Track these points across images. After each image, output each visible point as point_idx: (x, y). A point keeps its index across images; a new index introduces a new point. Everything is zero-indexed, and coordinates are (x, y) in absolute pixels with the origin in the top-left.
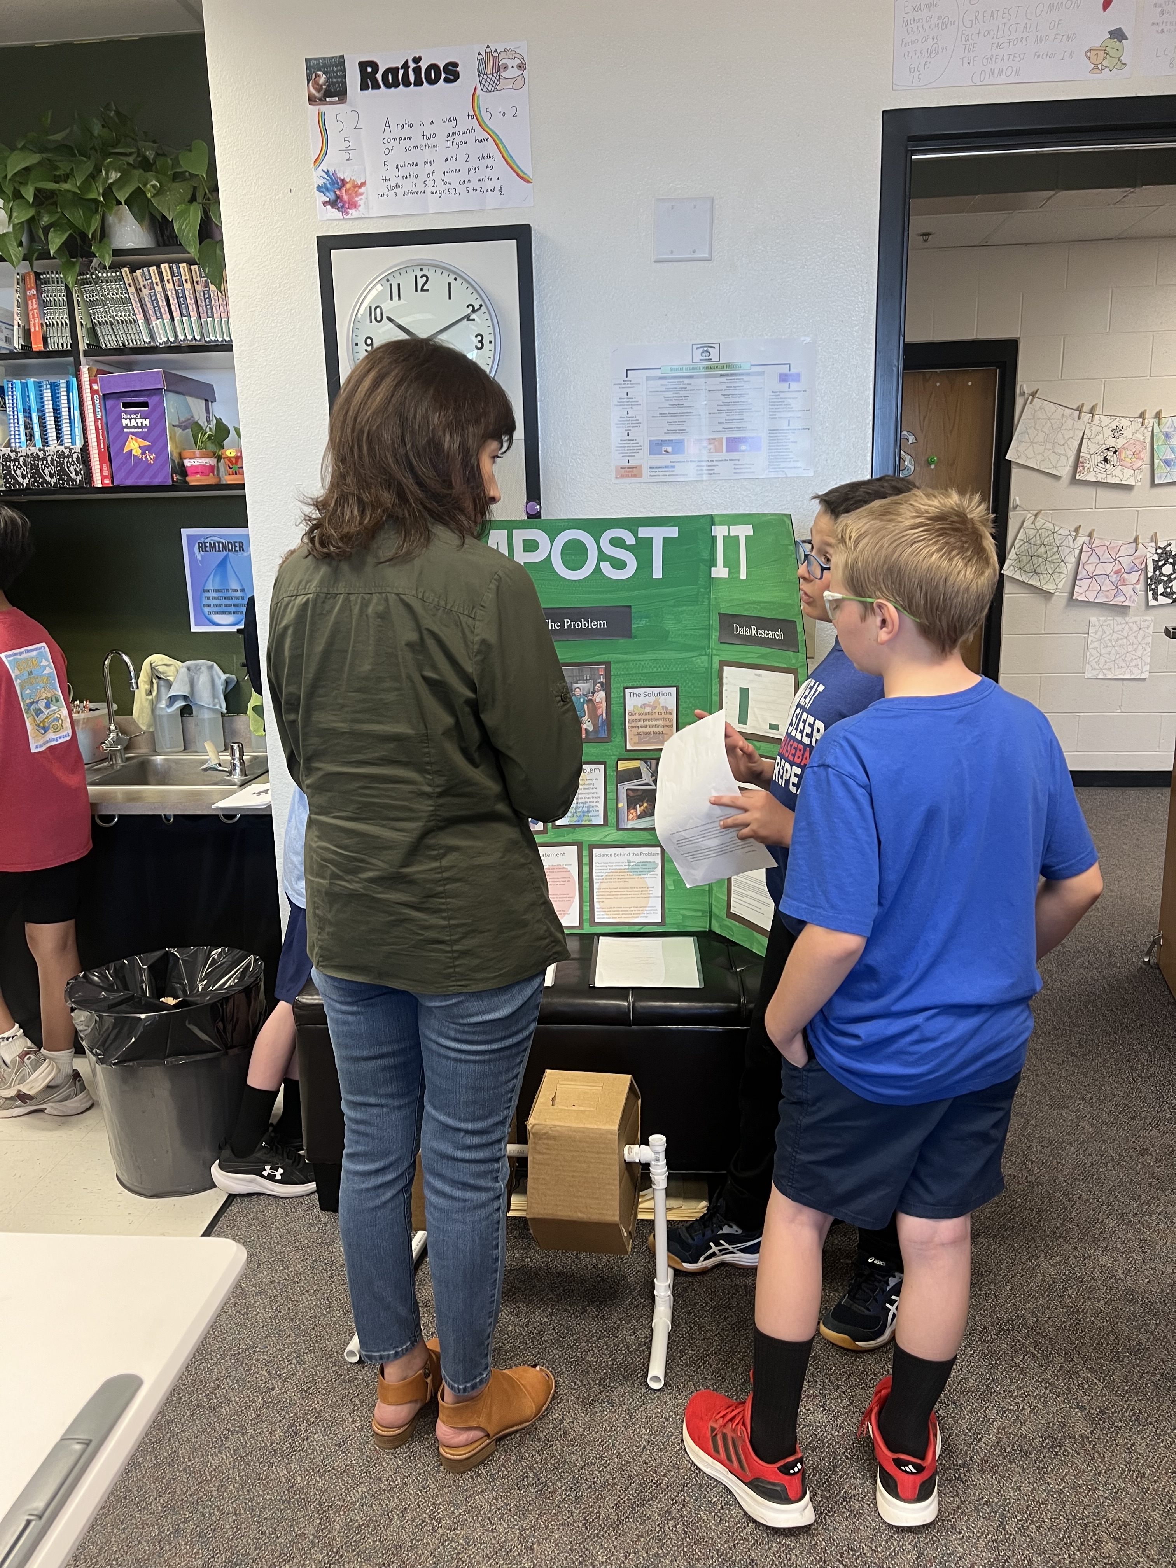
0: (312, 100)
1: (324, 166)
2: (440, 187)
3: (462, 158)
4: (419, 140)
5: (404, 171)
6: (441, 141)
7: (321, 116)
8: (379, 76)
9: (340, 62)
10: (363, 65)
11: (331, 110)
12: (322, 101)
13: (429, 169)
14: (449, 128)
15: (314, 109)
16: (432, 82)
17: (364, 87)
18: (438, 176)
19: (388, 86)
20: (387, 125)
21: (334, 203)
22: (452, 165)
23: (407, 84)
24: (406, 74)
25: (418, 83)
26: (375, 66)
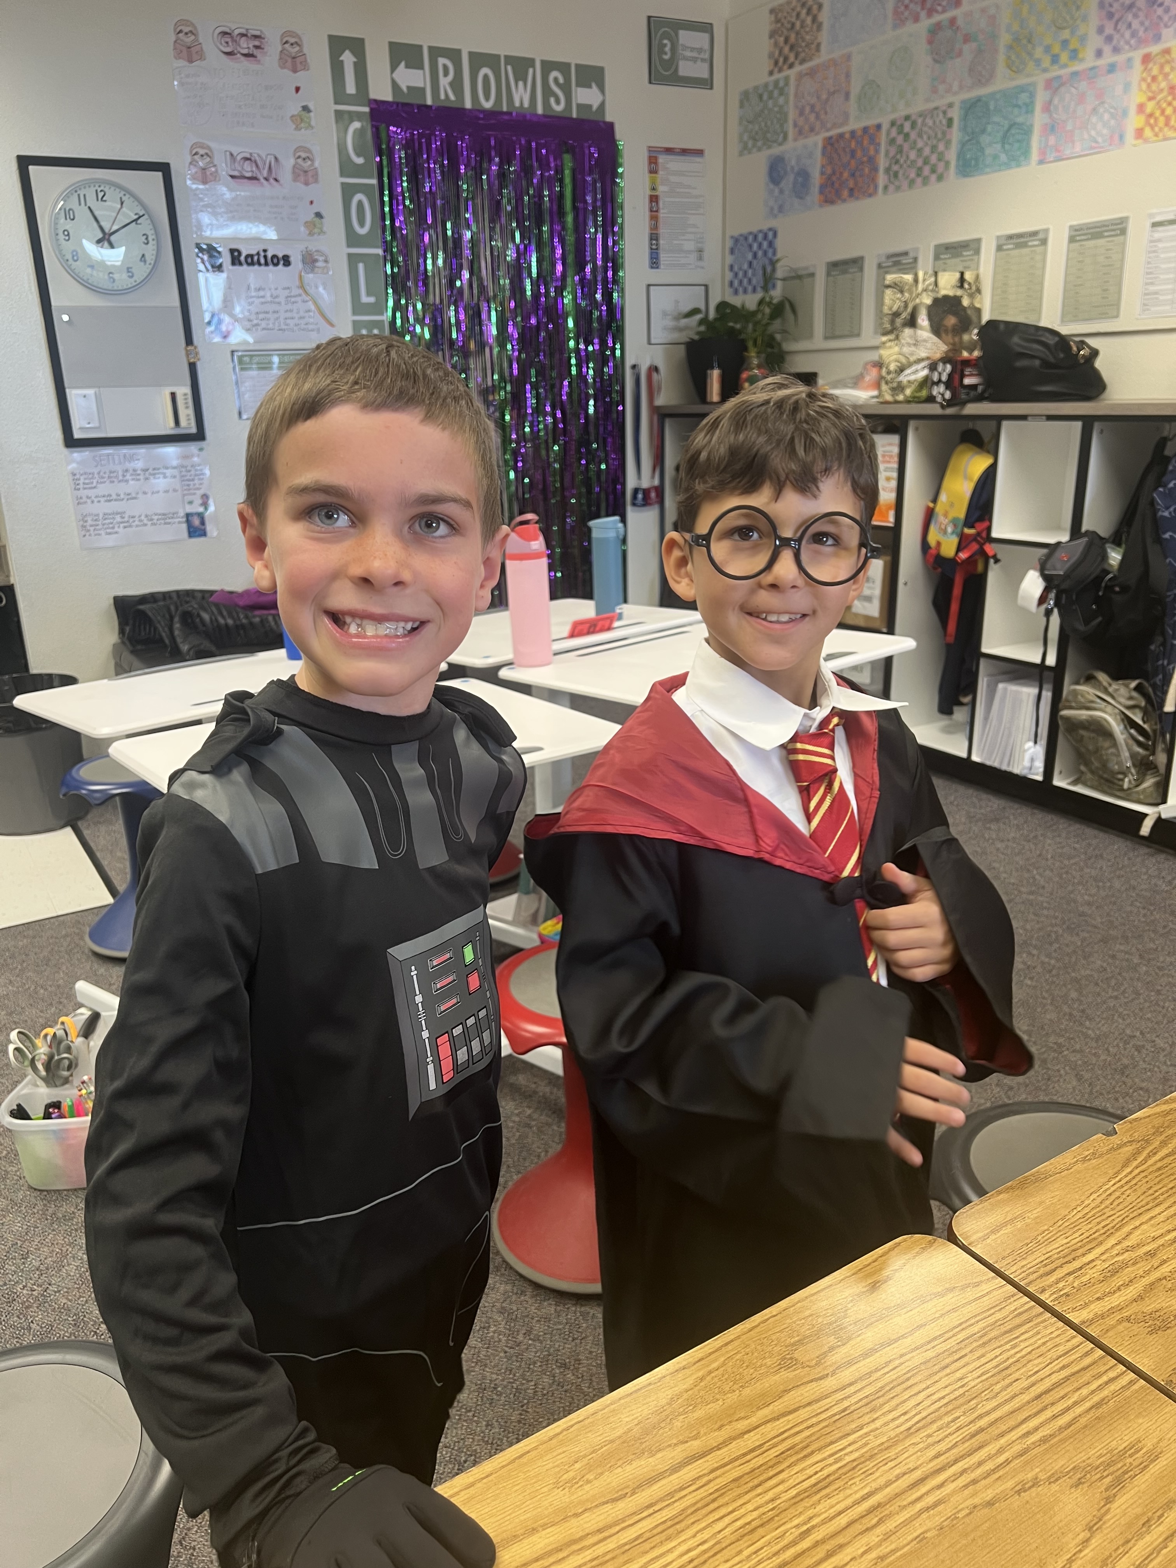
2: (283, 327)
4: (269, 298)
5: (261, 316)
8: (242, 258)
9: (217, 248)
13: (276, 315)
16: (275, 265)
17: (233, 264)
18: (282, 320)
19: (248, 264)
20: (248, 287)
22: (289, 315)
23: (259, 264)
24: (258, 260)
25: (266, 264)
26: (240, 253)
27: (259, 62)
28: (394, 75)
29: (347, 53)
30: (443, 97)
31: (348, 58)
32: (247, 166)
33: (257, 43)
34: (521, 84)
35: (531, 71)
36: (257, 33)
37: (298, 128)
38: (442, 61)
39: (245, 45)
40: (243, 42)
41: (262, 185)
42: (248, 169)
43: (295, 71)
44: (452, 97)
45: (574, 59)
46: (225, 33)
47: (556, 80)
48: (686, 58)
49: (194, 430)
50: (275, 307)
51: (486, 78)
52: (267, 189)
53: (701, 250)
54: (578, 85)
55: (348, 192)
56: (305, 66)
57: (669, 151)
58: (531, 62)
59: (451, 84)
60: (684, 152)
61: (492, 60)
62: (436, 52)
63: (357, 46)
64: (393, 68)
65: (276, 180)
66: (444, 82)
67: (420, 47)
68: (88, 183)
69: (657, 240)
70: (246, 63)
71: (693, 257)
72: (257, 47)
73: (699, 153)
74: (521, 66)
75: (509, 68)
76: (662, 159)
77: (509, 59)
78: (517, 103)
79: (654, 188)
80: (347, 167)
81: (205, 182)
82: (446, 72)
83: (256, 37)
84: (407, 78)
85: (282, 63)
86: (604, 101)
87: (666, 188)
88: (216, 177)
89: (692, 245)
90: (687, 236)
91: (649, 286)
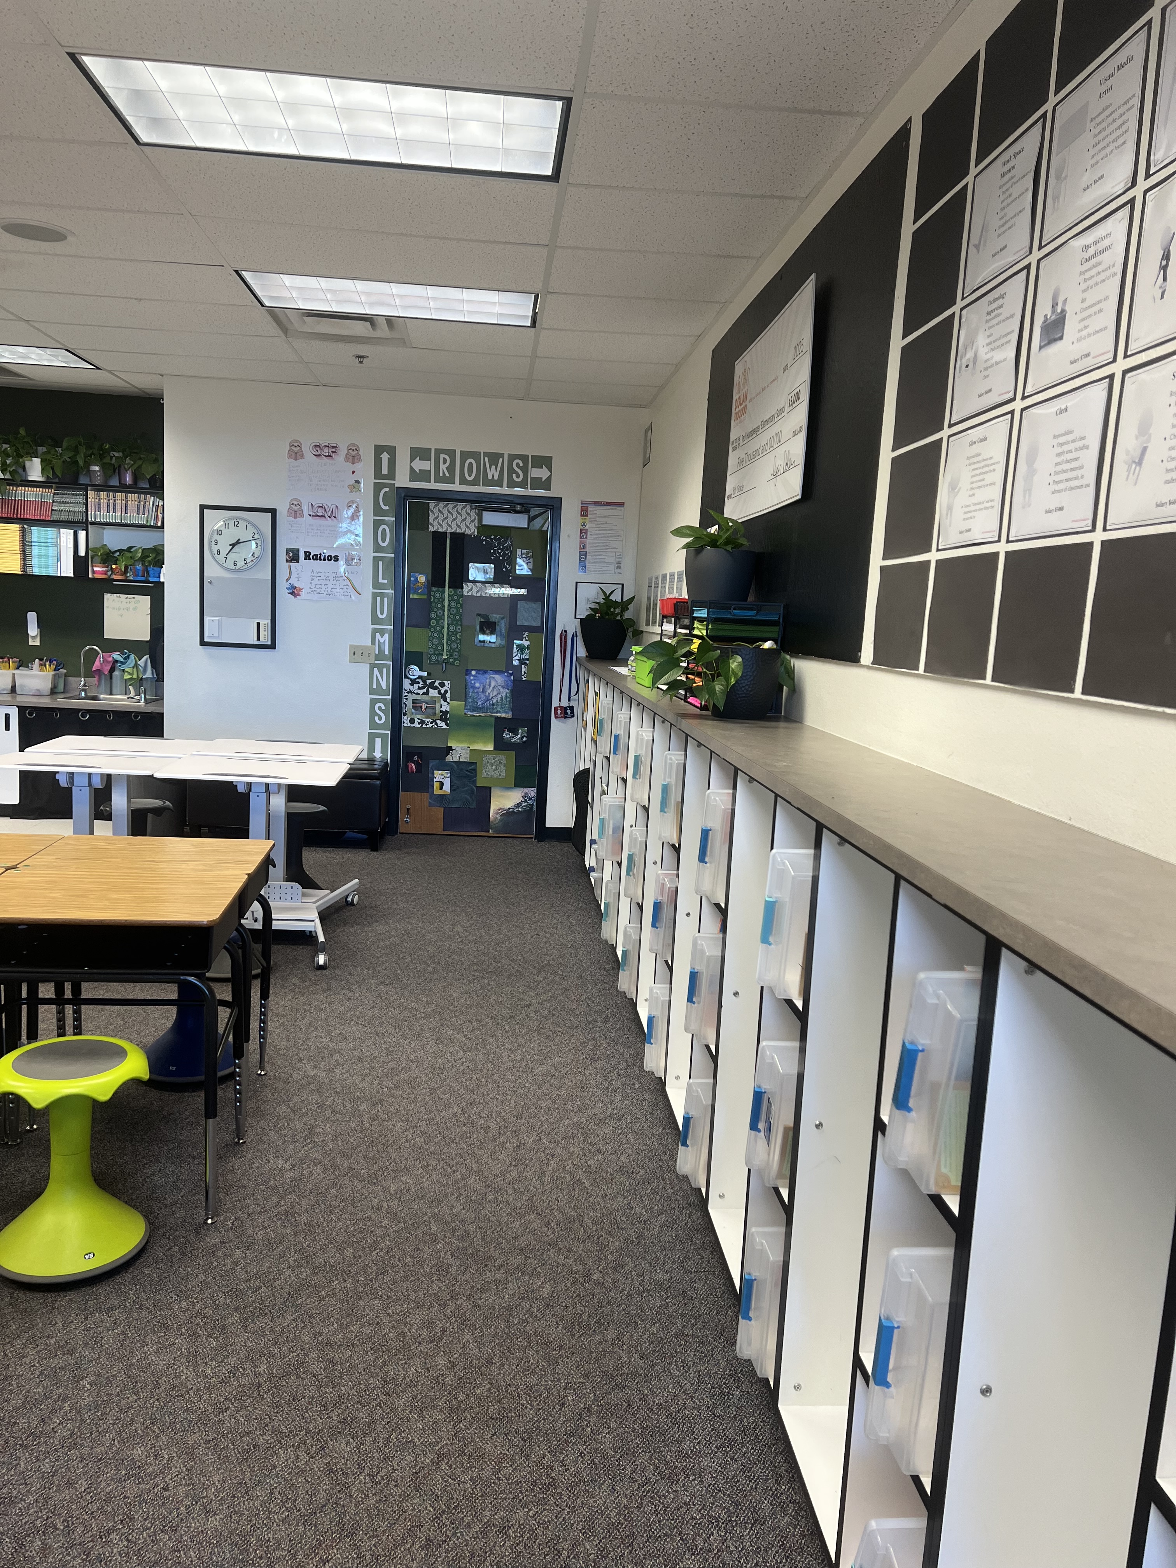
0: (287, 561)
1: (289, 582)
2: (330, 593)
3: (338, 584)
4: (323, 577)
5: (317, 586)
6: (331, 578)
7: (290, 566)
8: (311, 556)
9: (298, 550)
10: (305, 552)
11: (293, 565)
12: (291, 561)
13: (326, 587)
14: (334, 575)
15: (288, 564)
16: (329, 560)
17: (305, 559)
18: (329, 589)
19: (314, 559)
20: (313, 571)
21: (292, 593)
22: (333, 587)
23: (320, 559)
24: (320, 557)
25: (324, 560)
26: (310, 553)
27: (333, 459)
28: (412, 465)
29: (385, 453)
30: (441, 474)
31: (385, 457)
32: (320, 510)
33: (333, 450)
34: (493, 467)
35: (501, 460)
36: (335, 445)
37: (351, 491)
38: (442, 456)
39: (327, 451)
40: (326, 450)
41: (327, 520)
42: (320, 512)
43: (353, 463)
44: (447, 475)
45: (530, 452)
46: (316, 446)
47: (518, 464)
49: (269, 643)
50: (327, 582)
51: (471, 465)
52: (329, 522)
53: (619, 563)
54: (532, 466)
55: (377, 524)
56: (359, 460)
57: (596, 503)
58: (502, 455)
60: (608, 504)
61: (475, 455)
62: (439, 452)
63: (392, 450)
64: (412, 460)
65: (335, 517)
66: (443, 467)
67: (430, 449)
68: (230, 518)
69: (585, 555)
70: (326, 460)
71: (612, 568)
72: (332, 452)
73: (621, 504)
74: (494, 458)
75: (486, 459)
76: (591, 508)
77: (487, 454)
78: (490, 478)
79: (584, 525)
80: (378, 511)
81: (295, 518)
82: (445, 462)
83: (333, 447)
84: (420, 465)
85: (347, 460)
86: (551, 476)
87: (594, 525)
88: (302, 516)
89: (612, 560)
90: (608, 554)
91: (577, 583)
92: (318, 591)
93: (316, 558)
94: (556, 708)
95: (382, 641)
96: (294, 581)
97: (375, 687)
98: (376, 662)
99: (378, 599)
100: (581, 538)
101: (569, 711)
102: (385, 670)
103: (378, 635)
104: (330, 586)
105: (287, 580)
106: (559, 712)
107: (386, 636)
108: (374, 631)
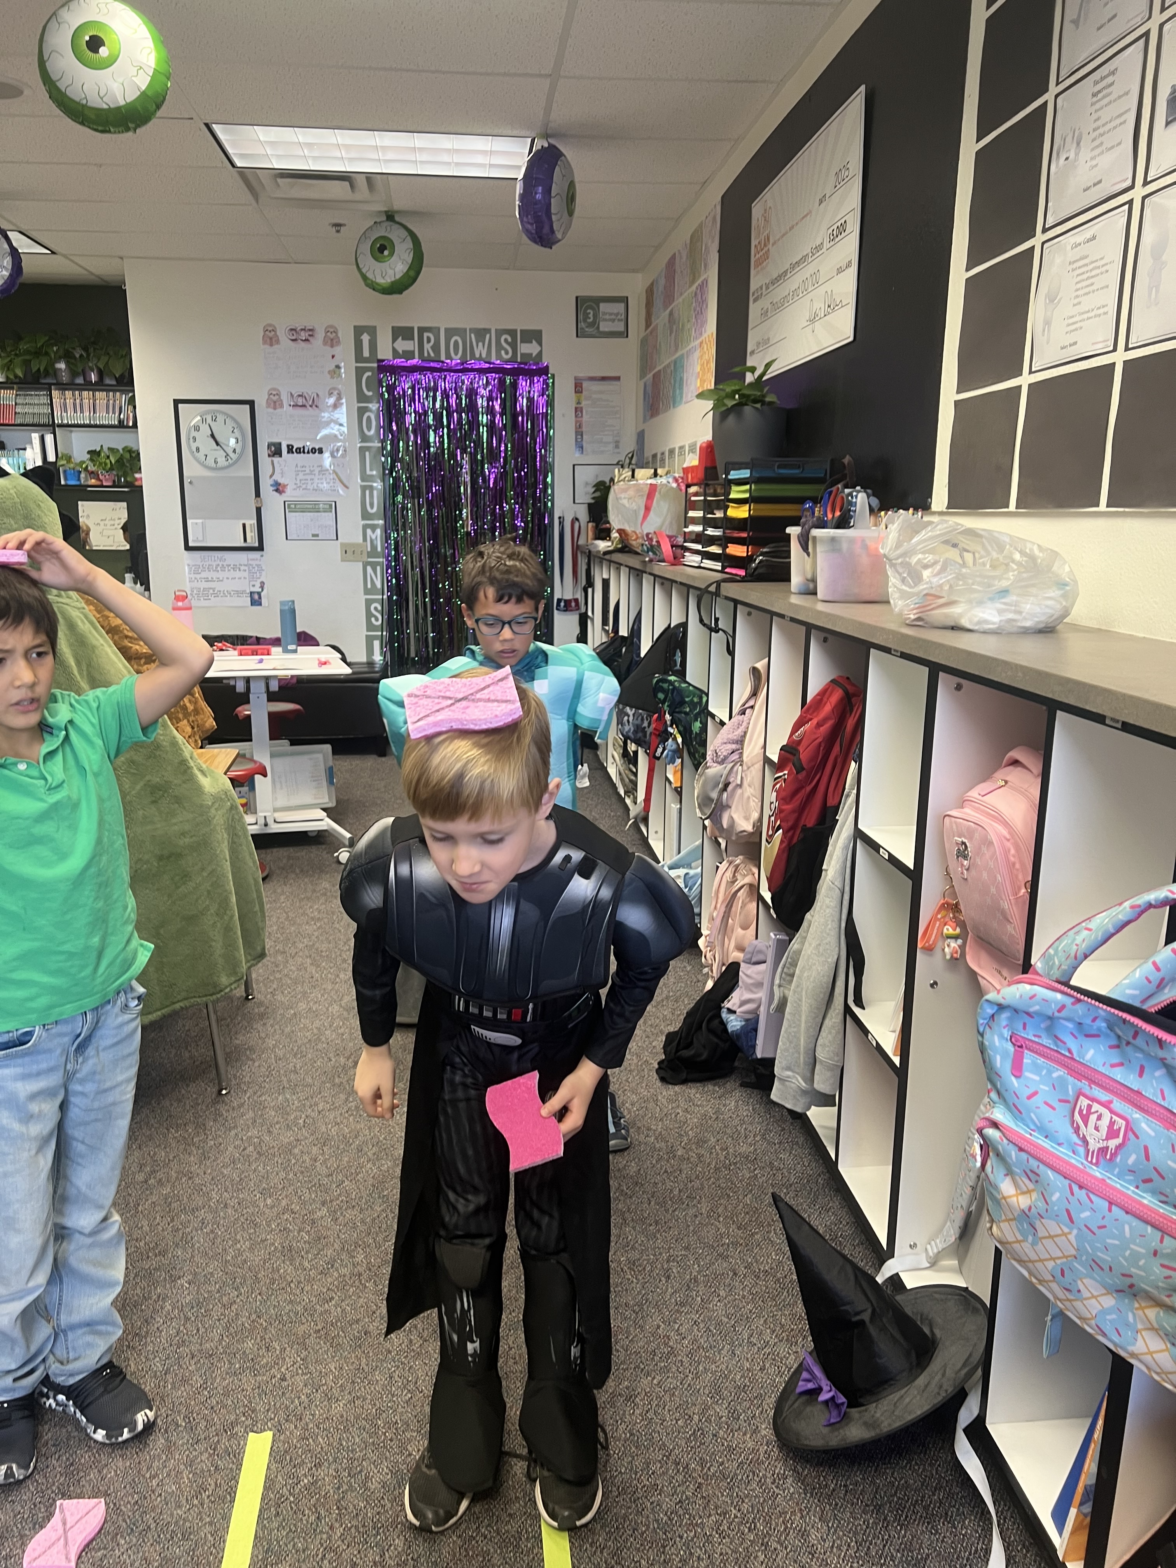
0: (269, 456)
1: (274, 477)
2: (316, 488)
3: (324, 479)
4: (308, 471)
5: (303, 482)
6: (316, 472)
7: (272, 462)
8: (294, 450)
9: (280, 444)
11: (276, 459)
12: (273, 456)
13: (312, 481)
15: (270, 459)
16: (313, 453)
17: (288, 452)
18: (315, 484)
19: (297, 453)
20: (297, 466)
21: (277, 490)
22: (319, 481)
23: (304, 452)
24: (304, 450)
25: (308, 452)
26: (293, 446)
27: (311, 343)
28: (395, 345)
29: (365, 334)
30: (426, 354)
31: (365, 338)
32: (300, 399)
33: (310, 333)
34: (480, 344)
35: (488, 336)
36: (311, 328)
37: (332, 377)
38: (426, 335)
39: (303, 335)
40: (303, 333)
41: (308, 409)
42: (300, 401)
43: (332, 347)
44: (432, 355)
45: (519, 326)
46: (292, 330)
47: (506, 340)
48: (606, 320)
49: (257, 545)
50: (313, 477)
51: (456, 342)
52: (310, 411)
53: (617, 442)
54: (522, 342)
55: (361, 411)
56: (338, 343)
57: (592, 379)
58: (488, 331)
59: (432, 347)
60: (604, 379)
61: (461, 332)
62: (422, 330)
63: (372, 331)
64: (394, 341)
65: (316, 406)
66: (427, 347)
67: (413, 328)
68: (207, 412)
69: (582, 436)
70: (303, 344)
71: (611, 447)
72: (310, 335)
73: (618, 379)
74: (481, 334)
75: (473, 336)
76: (585, 384)
77: (472, 330)
78: (477, 356)
79: (579, 403)
80: (361, 398)
81: (275, 409)
82: (429, 340)
83: (310, 330)
84: (402, 345)
85: (325, 343)
86: (541, 351)
87: (589, 402)
88: (282, 406)
89: (610, 439)
90: (606, 433)
91: (574, 466)
92: (304, 486)
93: (299, 451)
94: (559, 601)
95: (374, 537)
96: (277, 477)
97: (369, 586)
98: (370, 560)
99: (367, 492)
100: (576, 416)
101: (573, 604)
102: (378, 568)
103: (369, 531)
104: (316, 481)
105: (271, 476)
106: (562, 604)
107: (378, 531)
108: (365, 527)
